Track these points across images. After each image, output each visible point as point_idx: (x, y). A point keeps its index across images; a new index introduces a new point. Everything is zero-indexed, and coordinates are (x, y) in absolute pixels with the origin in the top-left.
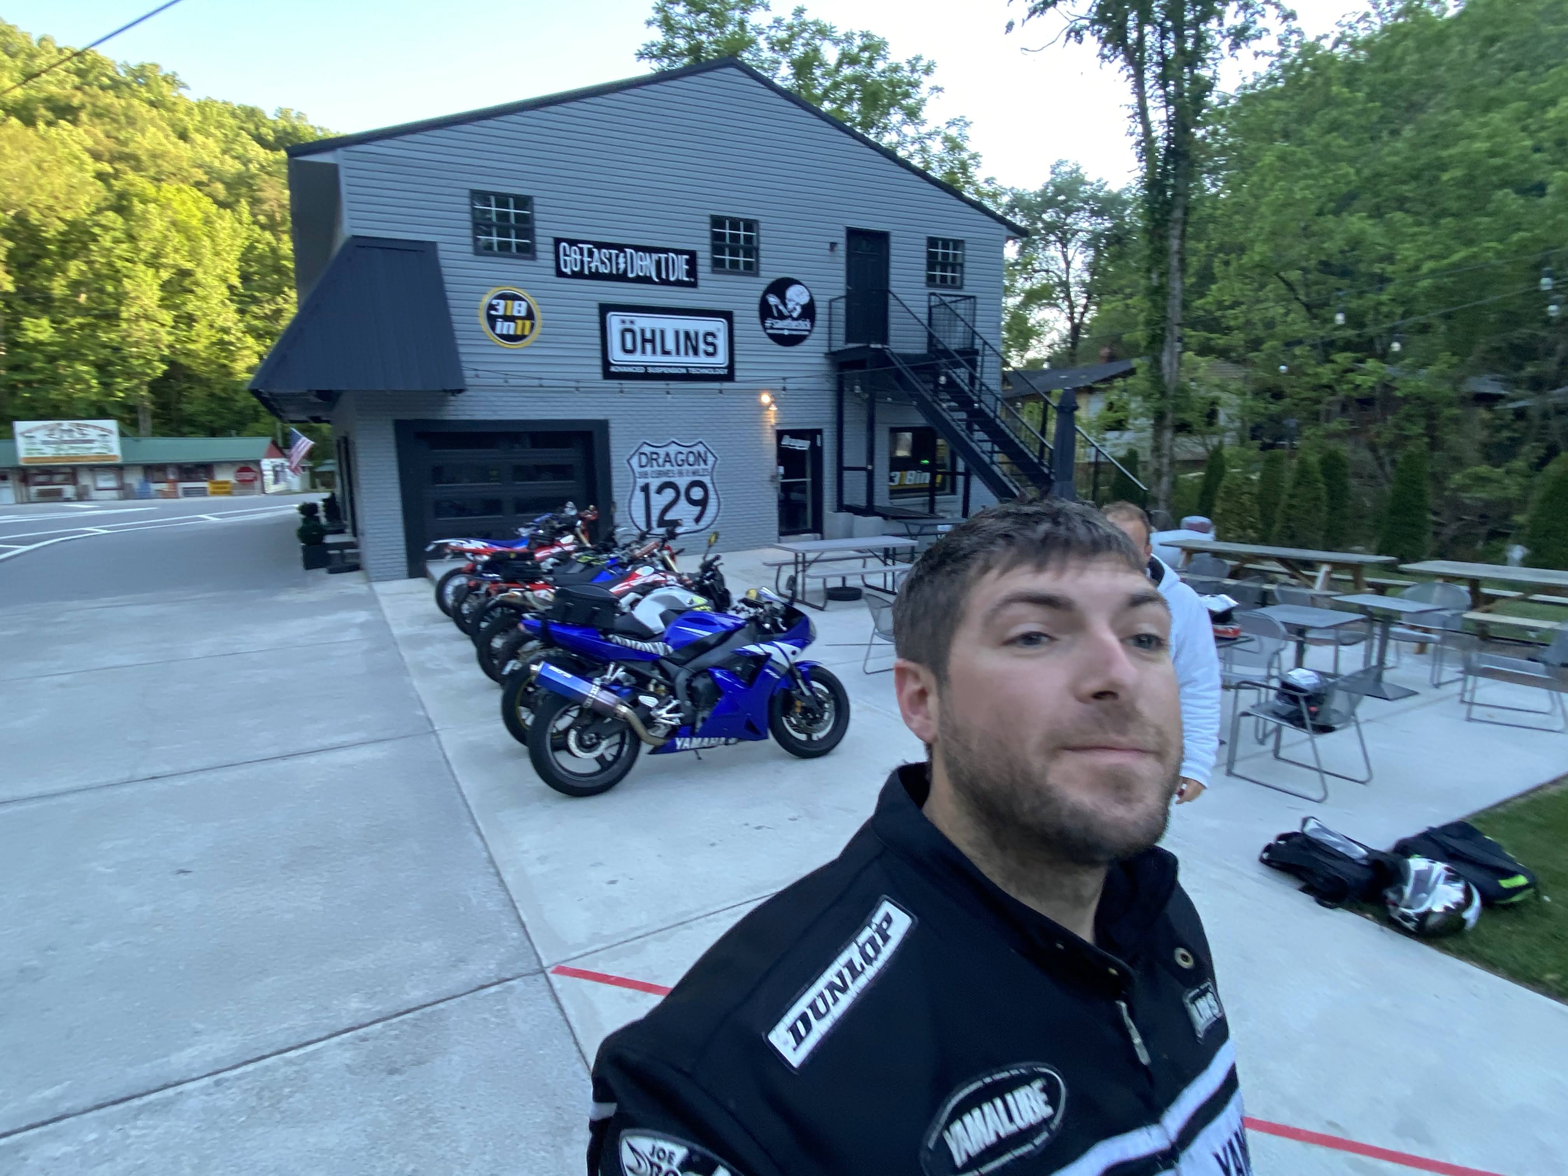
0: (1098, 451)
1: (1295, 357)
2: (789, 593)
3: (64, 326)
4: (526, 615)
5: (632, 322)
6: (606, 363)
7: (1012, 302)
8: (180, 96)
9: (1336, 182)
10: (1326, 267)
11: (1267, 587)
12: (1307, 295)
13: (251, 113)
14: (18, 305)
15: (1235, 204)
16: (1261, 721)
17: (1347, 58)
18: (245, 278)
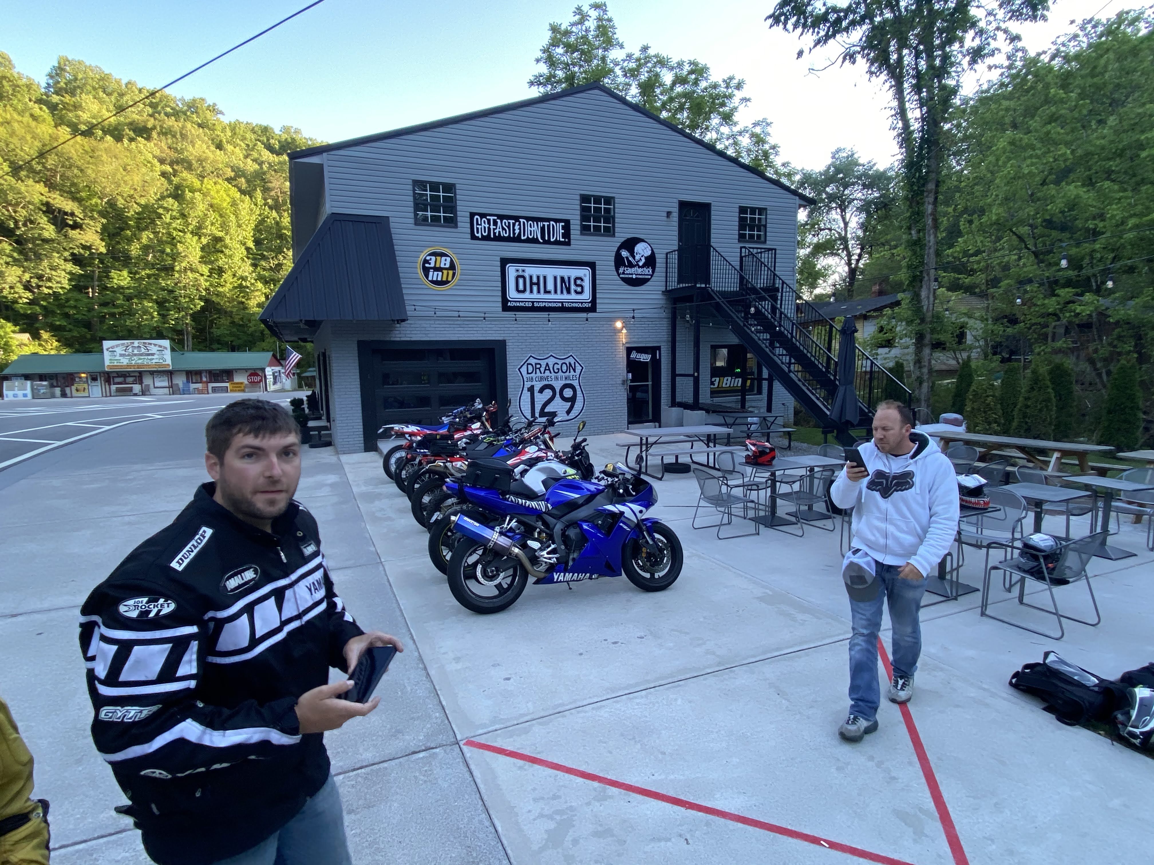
0: (872, 363)
1: (1026, 292)
2: (637, 467)
3: (137, 276)
4: (448, 480)
5: (523, 271)
6: (505, 300)
7: (803, 252)
8: (218, 120)
9: (1055, 160)
10: (1049, 224)
11: (1009, 468)
12: (1035, 245)
13: (265, 130)
14: (109, 261)
15: (976, 177)
16: (1008, 573)
17: (1061, 68)
18: (258, 242)
